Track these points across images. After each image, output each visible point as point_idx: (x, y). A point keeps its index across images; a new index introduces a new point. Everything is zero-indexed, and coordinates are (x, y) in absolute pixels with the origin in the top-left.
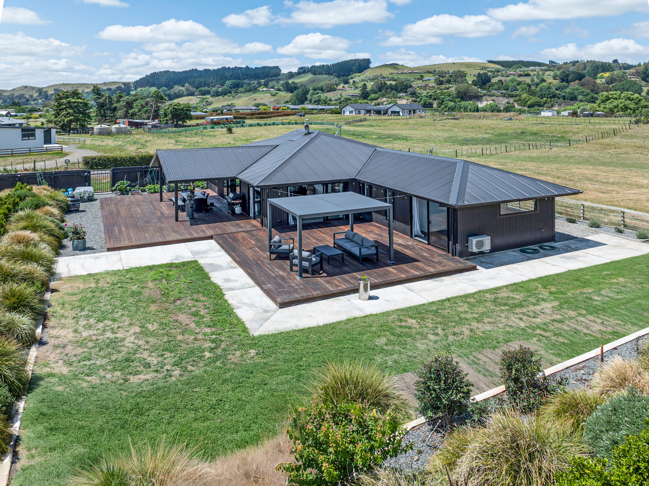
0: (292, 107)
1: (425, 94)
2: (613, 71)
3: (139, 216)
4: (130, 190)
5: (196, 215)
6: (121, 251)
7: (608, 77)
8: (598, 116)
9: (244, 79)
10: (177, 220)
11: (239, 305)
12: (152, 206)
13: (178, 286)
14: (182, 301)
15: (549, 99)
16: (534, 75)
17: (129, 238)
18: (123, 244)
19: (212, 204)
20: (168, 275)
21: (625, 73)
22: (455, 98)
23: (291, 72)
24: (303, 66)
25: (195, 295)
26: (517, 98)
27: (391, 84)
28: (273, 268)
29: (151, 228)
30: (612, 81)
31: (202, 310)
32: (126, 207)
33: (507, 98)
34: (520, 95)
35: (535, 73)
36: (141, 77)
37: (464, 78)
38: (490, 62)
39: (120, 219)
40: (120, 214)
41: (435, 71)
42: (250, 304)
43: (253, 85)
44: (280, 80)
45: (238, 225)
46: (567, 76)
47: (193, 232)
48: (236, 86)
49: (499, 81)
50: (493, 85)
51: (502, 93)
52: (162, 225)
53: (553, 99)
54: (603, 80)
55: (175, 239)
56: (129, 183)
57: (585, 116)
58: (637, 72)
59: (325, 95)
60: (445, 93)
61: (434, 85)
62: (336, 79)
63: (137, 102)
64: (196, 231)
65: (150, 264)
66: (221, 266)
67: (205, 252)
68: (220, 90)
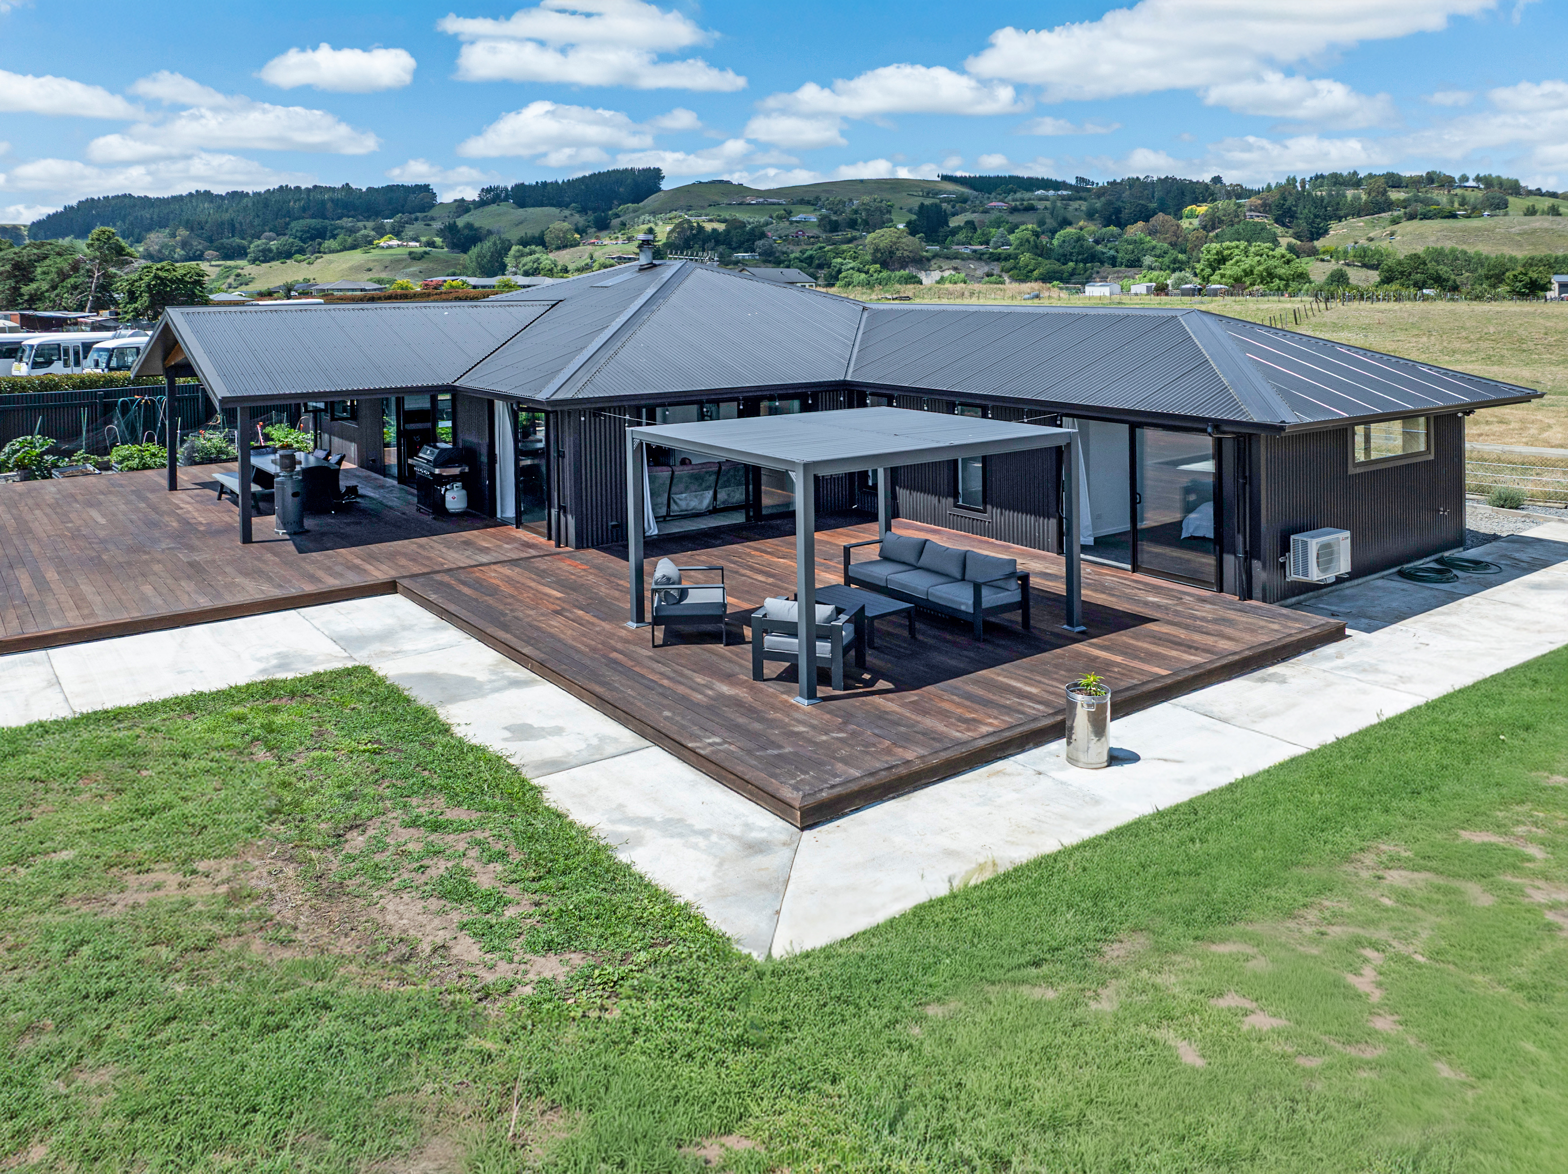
0: (473, 281)
1: (797, 255)
2: (1214, 200)
3: (102, 534)
4: (55, 466)
5: (309, 523)
6: (52, 652)
7: (1205, 215)
8: (1215, 293)
9: (340, 218)
10: (247, 538)
11: (624, 829)
12: (143, 505)
13: (330, 768)
14: (371, 832)
15: (1081, 265)
16: (1046, 208)
17: (80, 602)
18: (57, 625)
19: (352, 490)
20: (269, 728)
21: (1239, 206)
22: (867, 263)
23: (463, 200)
24: (494, 183)
25: (414, 801)
26: (1010, 263)
27: (714, 230)
28: (682, 675)
29: (157, 568)
30: (1214, 224)
31: (477, 868)
32: (48, 510)
33: (987, 263)
34: (1016, 258)
35: (1048, 204)
36: (51, 211)
37: (887, 216)
38: (945, 178)
39: (34, 548)
40: (30, 531)
41: (818, 199)
42: (668, 822)
43: (363, 232)
44: (433, 219)
45: (467, 543)
46: (1118, 211)
47: (320, 574)
48: (321, 234)
49: (968, 223)
50: (954, 232)
51: (975, 251)
52: (197, 557)
53: (1089, 265)
54: (1196, 222)
55: (259, 597)
56: (51, 441)
57: (1185, 293)
58: (1264, 205)
59: (551, 256)
60: (844, 251)
61: (816, 231)
62: (577, 216)
63: (47, 262)
64: (329, 570)
65: (184, 688)
66: (472, 680)
67: (385, 636)
68: (274, 245)
